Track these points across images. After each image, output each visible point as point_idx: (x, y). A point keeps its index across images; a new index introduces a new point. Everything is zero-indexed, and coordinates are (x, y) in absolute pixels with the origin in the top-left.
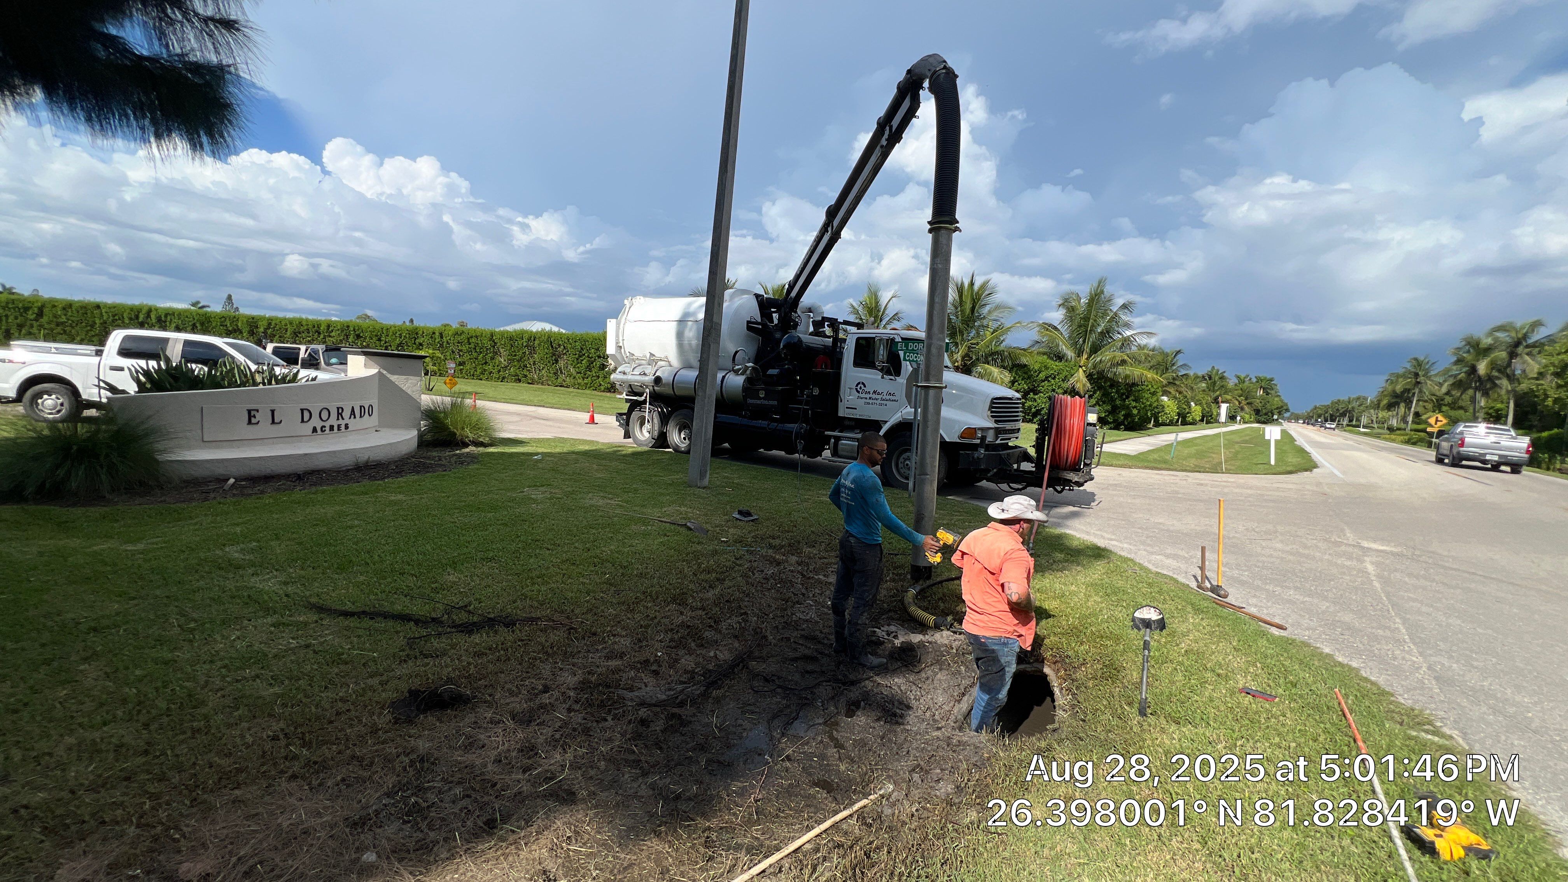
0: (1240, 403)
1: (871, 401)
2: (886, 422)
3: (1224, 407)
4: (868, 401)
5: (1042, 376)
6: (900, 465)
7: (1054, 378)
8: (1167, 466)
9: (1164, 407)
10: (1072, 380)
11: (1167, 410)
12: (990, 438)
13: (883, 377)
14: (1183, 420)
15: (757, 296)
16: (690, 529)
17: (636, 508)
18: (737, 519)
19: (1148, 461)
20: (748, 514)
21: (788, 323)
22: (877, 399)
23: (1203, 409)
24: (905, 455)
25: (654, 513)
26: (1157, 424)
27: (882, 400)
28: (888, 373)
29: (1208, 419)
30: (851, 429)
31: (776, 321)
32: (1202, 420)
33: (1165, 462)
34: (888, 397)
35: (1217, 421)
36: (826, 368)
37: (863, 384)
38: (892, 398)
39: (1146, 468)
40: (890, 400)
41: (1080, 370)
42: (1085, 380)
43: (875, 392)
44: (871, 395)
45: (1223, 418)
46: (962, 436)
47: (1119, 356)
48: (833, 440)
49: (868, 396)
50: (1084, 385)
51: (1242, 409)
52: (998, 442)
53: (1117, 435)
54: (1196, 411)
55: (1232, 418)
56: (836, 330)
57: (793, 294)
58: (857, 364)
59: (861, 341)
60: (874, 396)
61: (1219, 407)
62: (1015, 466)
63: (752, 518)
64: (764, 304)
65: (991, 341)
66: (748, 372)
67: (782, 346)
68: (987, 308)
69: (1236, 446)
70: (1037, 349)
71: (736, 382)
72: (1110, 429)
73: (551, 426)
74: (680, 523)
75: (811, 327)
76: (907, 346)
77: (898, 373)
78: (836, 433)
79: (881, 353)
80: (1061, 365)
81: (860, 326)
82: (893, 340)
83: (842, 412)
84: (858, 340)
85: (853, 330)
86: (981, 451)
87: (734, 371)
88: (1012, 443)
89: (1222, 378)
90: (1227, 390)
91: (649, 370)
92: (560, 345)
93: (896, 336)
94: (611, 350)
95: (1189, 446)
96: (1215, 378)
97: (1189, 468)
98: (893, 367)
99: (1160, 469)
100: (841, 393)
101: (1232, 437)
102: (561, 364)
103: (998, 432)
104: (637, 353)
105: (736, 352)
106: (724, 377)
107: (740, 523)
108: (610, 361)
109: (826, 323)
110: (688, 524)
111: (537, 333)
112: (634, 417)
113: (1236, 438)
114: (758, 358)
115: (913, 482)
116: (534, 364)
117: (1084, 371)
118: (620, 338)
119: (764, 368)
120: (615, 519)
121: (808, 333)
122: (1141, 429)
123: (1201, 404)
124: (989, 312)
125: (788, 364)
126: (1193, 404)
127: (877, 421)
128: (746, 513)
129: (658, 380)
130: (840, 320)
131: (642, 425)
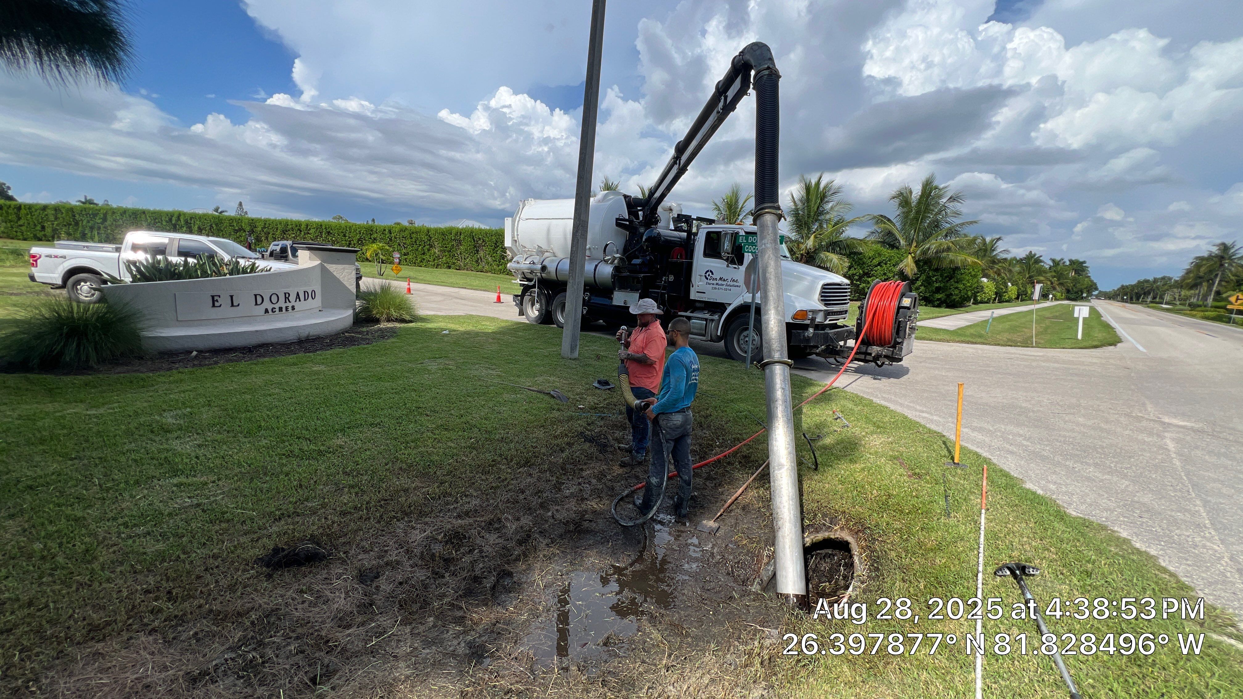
0: (1052, 283)
1: (717, 287)
2: (730, 304)
3: (1038, 287)
4: (715, 286)
5: (875, 262)
6: (741, 342)
7: (886, 264)
8: (982, 340)
9: (983, 287)
10: (901, 265)
11: (986, 290)
12: (819, 319)
13: (728, 266)
14: (1000, 298)
15: (626, 197)
16: (554, 397)
17: (512, 378)
18: (596, 388)
19: (965, 336)
20: (606, 383)
21: (652, 219)
22: (722, 285)
23: (1019, 289)
24: (745, 333)
25: (526, 382)
26: (976, 302)
27: (727, 285)
28: (733, 262)
29: (1023, 296)
30: (701, 309)
31: (641, 218)
32: (1017, 298)
33: (981, 336)
34: (732, 283)
35: (1031, 299)
36: (681, 258)
37: (711, 271)
38: (735, 284)
39: (963, 342)
40: (733, 286)
41: (910, 256)
42: (913, 265)
43: (721, 279)
44: (717, 282)
45: (1036, 296)
46: (794, 318)
47: (945, 242)
49: (715, 282)
50: (912, 270)
51: (1054, 289)
52: (827, 322)
53: (940, 313)
54: (1012, 290)
55: (1044, 296)
56: (690, 226)
57: (657, 194)
58: (706, 255)
59: (712, 235)
60: (720, 282)
61: (1034, 287)
62: (842, 343)
63: (609, 387)
64: (632, 204)
65: (832, 233)
66: (616, 261)
67: (644, 240)
68: (830, 205)
69: (1047, 321)
70: (872, 238)
71: (607, 270)
72: (934, 307)
73: (465, 305)
74: (546, 392)
75: (672, 223)
76: (747, 239)
77: (741, 262)
78: (688, 314)
79: (727, 245)
80: (893, 252)
81: (711, 222)
82: (737, 233)
83: (693, 296)
84: (709, 234)
85: (704, 225)
86: (811, 330)
87: (605, 261)
88: (840, 323)
89: (1038, 261)
90: (1041, 272)
91: (537, 259)
92: (480, 239)
93: (740, 230)
94: (508, 243)
95: (1003, 322)
96: (1031, 262)
97: (1002, 342)
98: (737, 257)
99: (976, 343)
100: (693, 279)
101: (1044, 313)
102: (481, 254)
103: (827, 314)
104: (528, 246)
105: (607, 245)
106: (596, 266)
107: (598, 391)
108: (508, 252)
109: (683, 219)
110: (552, 393)
111: (462, 229)
112: (527, 298)
113: (1048, 314)
114: (625, 250)
115: (750, 355)
116: (461, 254)
117: (913, 257)
118: (516, 234)
119: (630, 258)
120: (491, 388)
121: (667, 228)
122: (962, 307)
123: (1017, 285)
124: (832, 208)
125: (649, 255)
126: (1009, 284)
127: (723, 304)
128: (605, 383)
129: (544, 268)
130: (694, 217)
131: (533, 305)
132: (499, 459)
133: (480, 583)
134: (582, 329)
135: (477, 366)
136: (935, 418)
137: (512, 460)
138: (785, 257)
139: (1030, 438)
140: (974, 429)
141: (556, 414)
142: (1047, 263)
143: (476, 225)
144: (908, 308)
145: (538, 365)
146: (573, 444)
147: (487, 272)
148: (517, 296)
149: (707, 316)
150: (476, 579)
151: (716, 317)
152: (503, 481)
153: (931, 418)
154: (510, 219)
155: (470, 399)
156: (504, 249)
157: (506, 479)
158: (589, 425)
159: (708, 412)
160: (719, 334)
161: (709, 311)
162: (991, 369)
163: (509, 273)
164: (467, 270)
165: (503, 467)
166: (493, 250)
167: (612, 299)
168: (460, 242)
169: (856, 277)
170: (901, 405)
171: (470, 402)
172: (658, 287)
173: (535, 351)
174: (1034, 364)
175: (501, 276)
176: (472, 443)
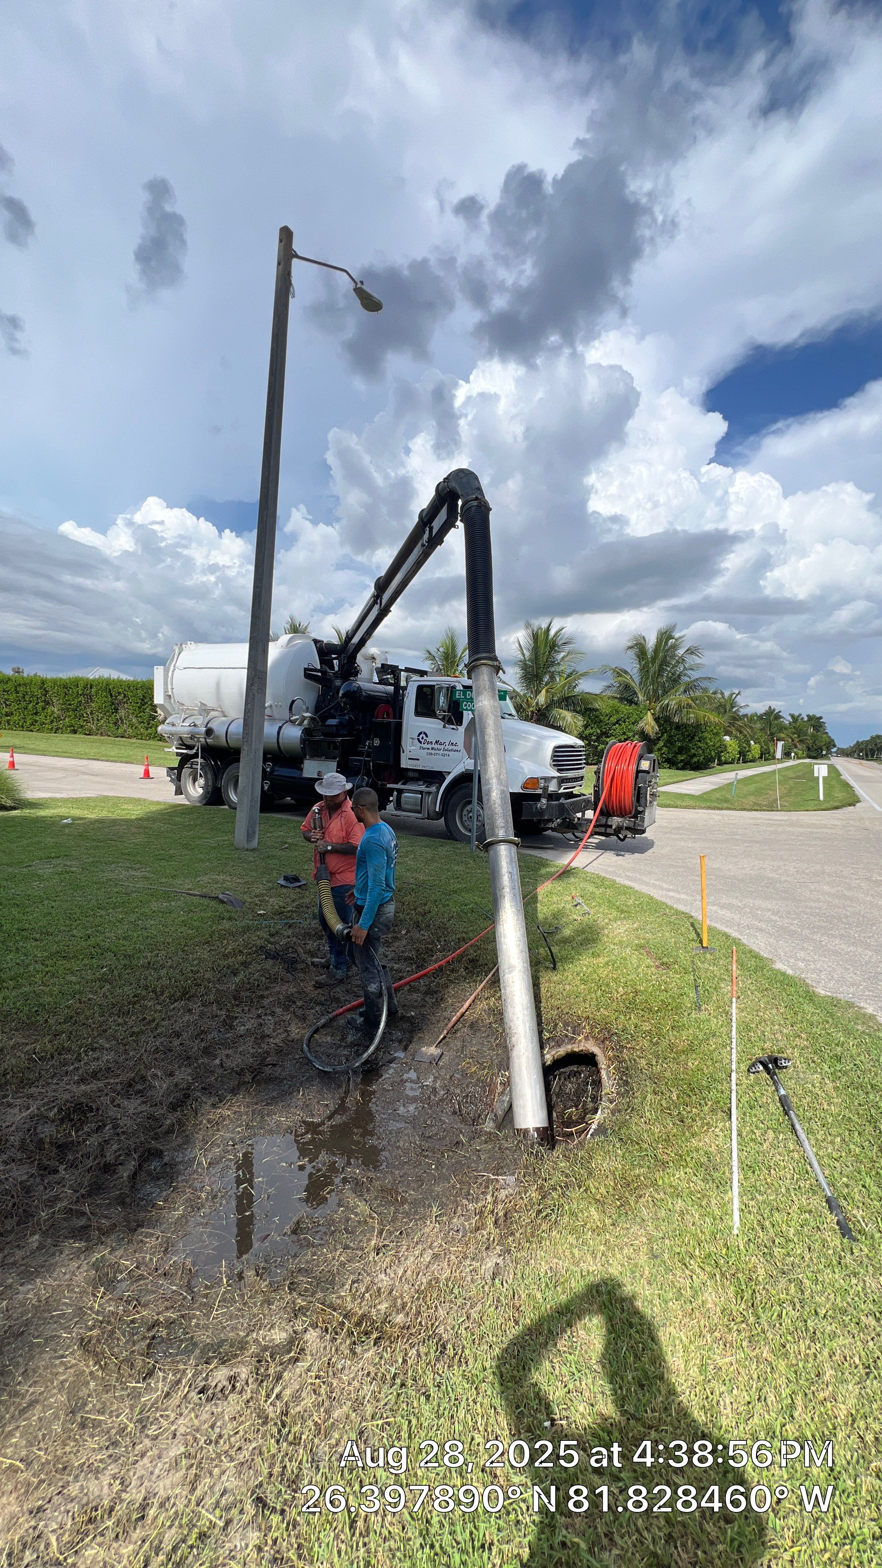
0: (793, 740)
1: (433, 752)
2: (449, 773)
3: (780, 744)
4: (430, 751)
5: (613, 719)
6: (465, 818)
7: (624, 722)
8: (729, 805)
9: (726, 747)
10: (641, 724)
11: (729, 749)
12: (552, 787)
13: (444, 727)
14: (744, 758)
15: (316, 641)
16: (222, 902)
17: (164, 880)
18: (282, 886)
19: (711, 801)
20: (296, 879)
21: (350, 670)
22: (439, 750)
23: (762, 747)
24: (469, 808)
25: (184, 884)
26: (720, 764)
27: (445, 750)
28: (450, 722)
29: (766, 756)
30: (415, 780)
31: (336, 668)
32: (761, 758)
33: (727, 801)
34: (450, 747)
35: (774, 758)
36: (388, 717)
37: (425, 733)
38: (454, 747)
39: (709, 808)
40: (452, 750)
41: (649, 713)
42: (653, 723)
43: (437, 742)
44: (433, 746)
45: (779, 755)
46: (524, 787)
47: (684, 699)
48: (395, 793)
49: (430, 746)
50: (653, 728)
51: (796, 746)
52: (562, 791)
53: (685, 776)
54: (755, 748)
55: (787, 755)
56: (397, 678)
57: (356, 640)
58: (418, 713)
59: (425, 689)
60: (436, 746)
61: (776, 745)
62: (579, 815)
63: (299, 884)
64: (324, 650)
65: (564, 686)
66: (306, 722)
67: (340, 695)
68: (562, 654)
69: (791, 782)
70: (609, 693)
71: (293, 734)
72: (678, 769)
73: (99, 782)
74: (213, 895)
75: (375, 674)
76: (465, 694)
77: (460, 722)
78: (399, 786)
79: (442, 701)
80: (630, 709)
81: (423, 673)
82: (454, 687)
83: (405, 763)
84: (420, 688)
85: (415, 677)
86: (544, 801)
87: (291, 721)
88: (576, 791)
89: (778, 717)
90: (782, 728)
91: (200, 721)
92: (119, 693)
93: (457, 684)
94: (159, 699)
95: (748, 784)
96: (771, 717)
97: (748, 807)
98: (454, 715)
99: (722, 809)
100: (403, 743)
101: (787, 773)
102: (122, 713)
103: (562, 781)
104: (187, 703)
105: (293, 702)
106: (280, 728)
107: (284, 891)
108: (159, 711)
109: (388, 671)
110: (221, 896)
111: (94, 680)
112: (186, 771)
113: (791, 774)
114: (318, 708)
115: (475, 834)
116: (91, 713)
117: (653, 714)
118: (169, 687)
119: (324, 718)
120: (134, 895)
121: (370, 681)
122: (706, 768)
123: (759, 743)
124: (563, 658)
125: (347, 713)
126: (752, 742)
127: (441, 772)
128: (293, 879)
129: (209, 732)
130: (402, 667)
131: (195, 780)
132: (144, 993)
133: (114, 1172)
134: (263, 809)
135: (113, 866)
136: (683, 896)
137: (162, 993)
138: (510, 715)
139: (778, 912)
140: (722, 907)
141: (226, 924)
142: (787, 720)
143: (114, 674)
144: (648, 772)
145: (201, 860)
146: (250, 963)
147: (130, 737)
148: (172, 769)
149: (423, 788)
150: (108, 1169)
151: (433, 789)
152: (149, 1023)
153: (678, 896)
154: (161, 668)
155: (103, 912)
156: (154, 708)
157: (154, 1020)
158: (272, 935)
159: (426, 908)
160: (437, 810)
161: (425, 782)
162: (737, 837)
163: (161, 738)
164: (102, 735)
165: (150, 1004)
166: (140, 708)
167: (302, 770)
168: (90, 698)
169: (594, 738)
170: (647, 884)
171: (101, 917)
172: (361, 754)
173: (198, 842)
174: (780, 829)
175: (151, 742)
176: (104, 974)
